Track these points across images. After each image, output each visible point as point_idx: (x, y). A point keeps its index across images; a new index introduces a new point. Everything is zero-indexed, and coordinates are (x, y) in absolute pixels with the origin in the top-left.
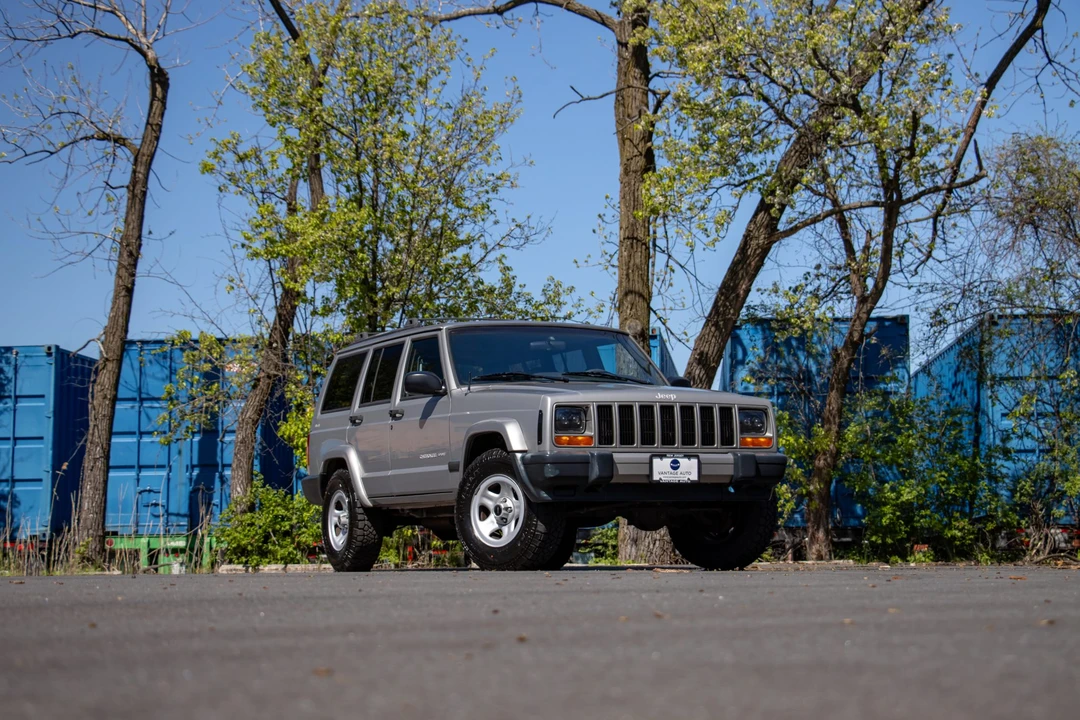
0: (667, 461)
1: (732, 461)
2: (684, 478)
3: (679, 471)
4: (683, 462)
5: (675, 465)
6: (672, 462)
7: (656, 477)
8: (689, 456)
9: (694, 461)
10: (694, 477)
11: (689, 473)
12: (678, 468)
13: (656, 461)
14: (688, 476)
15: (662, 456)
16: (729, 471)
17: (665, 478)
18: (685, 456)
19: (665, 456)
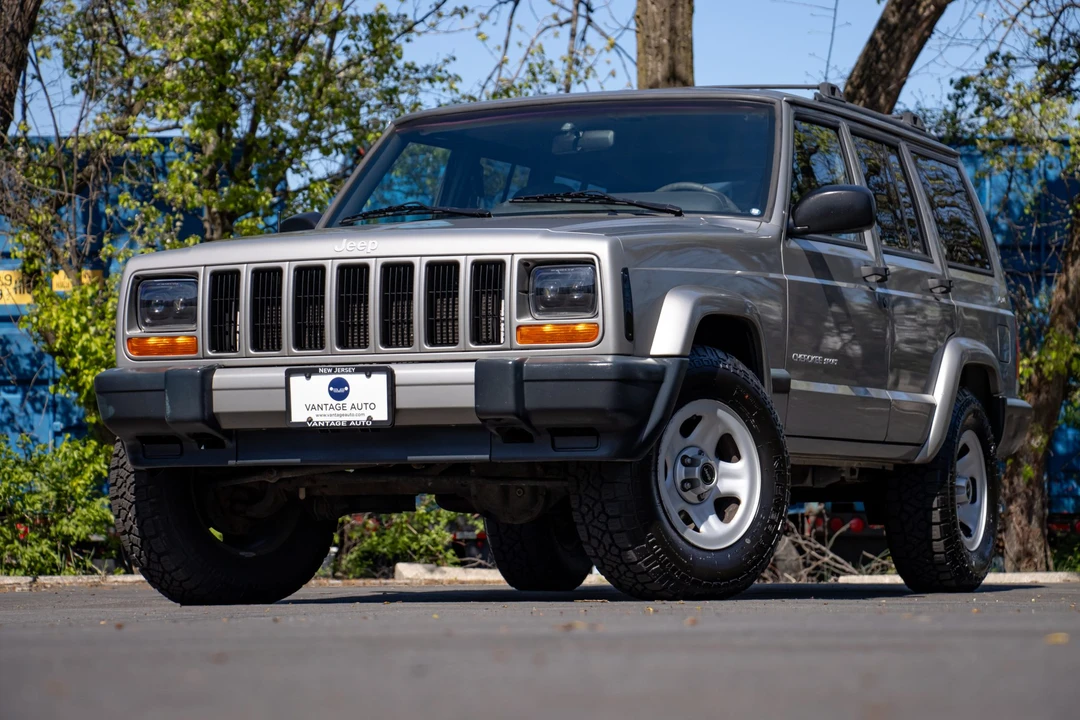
1: (472, 379)
3: (348, 401)
4: (355, 381)
5: (339, 391)
7: (298, 416)
8: (368, 370)
9: (380, 379)
10: (381, 414)
11: (372, 406)
12: (346, 394)
13: (297, 381)
14: (368, 413)
15: (309, 371)
16: (467, 398)
17: (322, 418)
18: (358, 371)
19: (316, 372)
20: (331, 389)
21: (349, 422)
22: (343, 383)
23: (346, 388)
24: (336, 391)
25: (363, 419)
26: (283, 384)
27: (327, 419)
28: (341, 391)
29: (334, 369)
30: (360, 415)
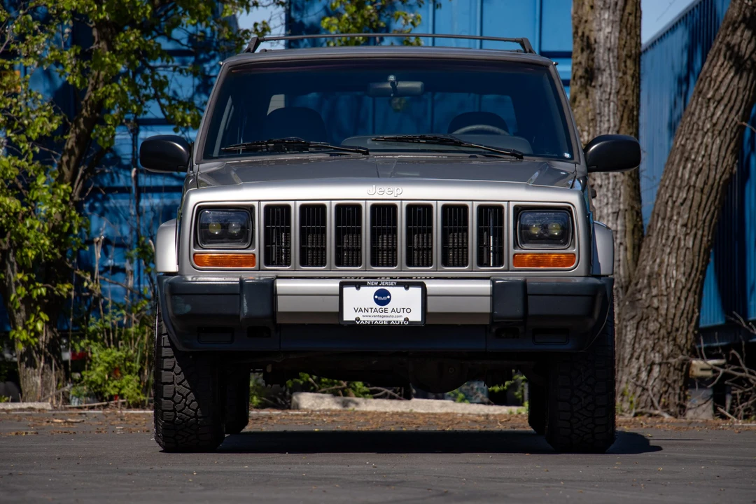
0: (368, 292)
1: (489, 292)
2: (399, 318)
3: (389, 306)
5: (382, 298)
6: (377, 293)
11: (409, 310)
12: (388, 301)
14: (405, 315)
16: (485, 306)
18: (399, 284)
19: (365, 284)
20: (376, 297)
21: (390, 322)
22: (387, 293)
23: (388, 297)
24: (380, 298)
25: (402, 319)
26: (338, 292)
27: (372, 319)
28: (384, 298)
29: (379, 283)
30: (398, 317)
